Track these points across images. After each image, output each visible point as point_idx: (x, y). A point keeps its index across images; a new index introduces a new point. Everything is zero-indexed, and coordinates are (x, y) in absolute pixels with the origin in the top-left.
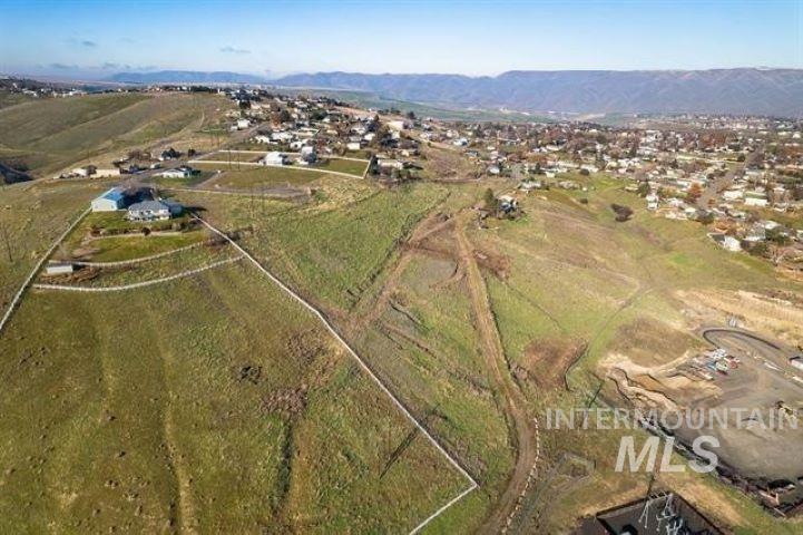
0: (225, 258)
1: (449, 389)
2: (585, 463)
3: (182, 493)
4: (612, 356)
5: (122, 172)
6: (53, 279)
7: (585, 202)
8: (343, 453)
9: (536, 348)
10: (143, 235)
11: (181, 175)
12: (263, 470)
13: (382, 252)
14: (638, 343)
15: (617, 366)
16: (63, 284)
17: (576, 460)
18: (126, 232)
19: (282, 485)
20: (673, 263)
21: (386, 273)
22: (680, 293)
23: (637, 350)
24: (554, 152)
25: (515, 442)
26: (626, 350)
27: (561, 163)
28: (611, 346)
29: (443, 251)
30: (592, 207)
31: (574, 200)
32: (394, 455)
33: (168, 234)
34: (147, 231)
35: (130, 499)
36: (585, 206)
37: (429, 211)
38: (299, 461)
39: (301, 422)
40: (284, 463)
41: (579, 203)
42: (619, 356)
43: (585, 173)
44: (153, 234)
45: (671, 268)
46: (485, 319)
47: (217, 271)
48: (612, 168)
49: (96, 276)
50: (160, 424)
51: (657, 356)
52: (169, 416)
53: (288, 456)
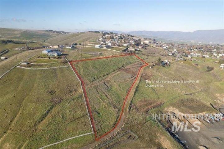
1: (105, 106)
2: (135, 136)
3: (18, 116)
4: (172, 108)
5: (59, 47)
7: (197, 65)
8: (62, 116)
9: (145, 101)
10: (48, 59)
11: (70, 48)
15: (173, 111)
16: (23, 67)
17: (133, 134)
18: (45, 58)
20: (219, 85)
21: (109, 75)
22: (218, 95)
23: (182, 107)
24: (196, 51)
25: (115, 125)
26: (178, 107)
27: (196, 54)
28: (172, 105)
29: (132, 72)
30: (199, 66)
31: (193, 64)
32: (75, 119)
33: (54, 59)
34: (50, 58)
35: (6, 114)
36: (197, 66)
37: (136, 62)
38: (50, 115)
39: (57, 106)
40: (45, 114)
41: (195, 65)
42: (175, 108)
43: (204, 57)
44: (51, 59)
45: (218, 86)
46: (133, 90)
47: (60, 68)
48: (214, 56)
50: (23, 99)
51: (191, 111)
52: (27, 98)
53: (47, 113)
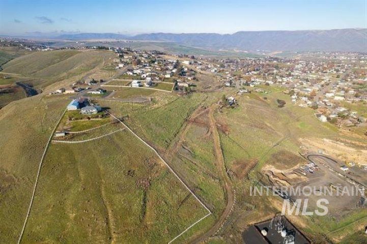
0: (119, 129)
1: (203, 179)
2: (251, 206)
3: (110, 215)
4: (268, 166)
5: (76, 91)
6: (58, 139)
7: (266, 98)
8: (164, 201)
9: (238, 163)
10: (88, 120)
11: (99, 93)
12: (136, 207)
13: (179, 125)
14: (278, 161)
15: (269, 169)
16: (62, 140)
17: (248, 205)
18: (81, 119)
19: (143, 212)
20: (299, 126)
21: (181, 133)
22: (301, 139)
23: (277, 164)
24: (255, 75)
25: (226, 199)
26: (273, 164)
27: (257, 80)
28: (267, 162)
29: (204, 123)
30: (269, 101)
31: (261, 98)
32: (182, 202)
33: (97, 119)
34: (89, 118)
35: (92, 216)
36: (265, 100)
37: (198, 106)
38: (149, 204)
39: (149, 190)
40: (144, 204)
41: (263, 99)
42: (271, 166)
43: (268, 84)
44: (91, 119)
45: (298, 128)
46: (218, 151)
47: (116, 134)
48: (279, 82)
49: (73, 137)
50: (100, 191)
51: (286, 166)
52: (103, 189)
53: (145, 202)
